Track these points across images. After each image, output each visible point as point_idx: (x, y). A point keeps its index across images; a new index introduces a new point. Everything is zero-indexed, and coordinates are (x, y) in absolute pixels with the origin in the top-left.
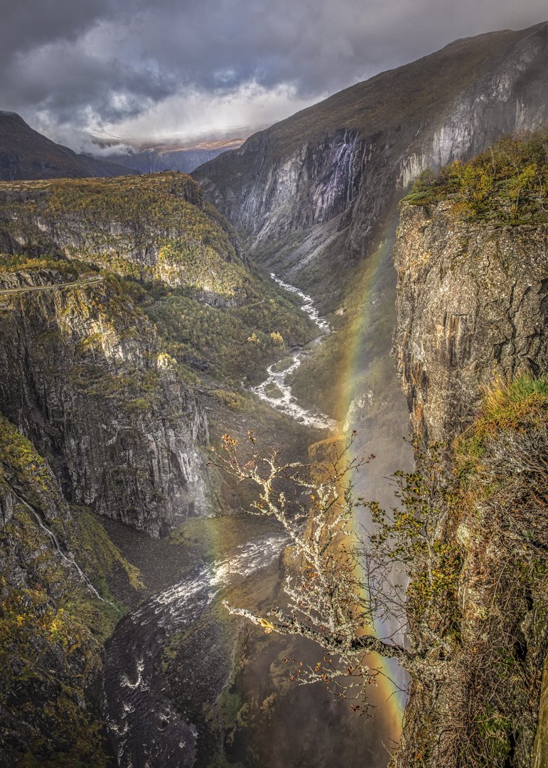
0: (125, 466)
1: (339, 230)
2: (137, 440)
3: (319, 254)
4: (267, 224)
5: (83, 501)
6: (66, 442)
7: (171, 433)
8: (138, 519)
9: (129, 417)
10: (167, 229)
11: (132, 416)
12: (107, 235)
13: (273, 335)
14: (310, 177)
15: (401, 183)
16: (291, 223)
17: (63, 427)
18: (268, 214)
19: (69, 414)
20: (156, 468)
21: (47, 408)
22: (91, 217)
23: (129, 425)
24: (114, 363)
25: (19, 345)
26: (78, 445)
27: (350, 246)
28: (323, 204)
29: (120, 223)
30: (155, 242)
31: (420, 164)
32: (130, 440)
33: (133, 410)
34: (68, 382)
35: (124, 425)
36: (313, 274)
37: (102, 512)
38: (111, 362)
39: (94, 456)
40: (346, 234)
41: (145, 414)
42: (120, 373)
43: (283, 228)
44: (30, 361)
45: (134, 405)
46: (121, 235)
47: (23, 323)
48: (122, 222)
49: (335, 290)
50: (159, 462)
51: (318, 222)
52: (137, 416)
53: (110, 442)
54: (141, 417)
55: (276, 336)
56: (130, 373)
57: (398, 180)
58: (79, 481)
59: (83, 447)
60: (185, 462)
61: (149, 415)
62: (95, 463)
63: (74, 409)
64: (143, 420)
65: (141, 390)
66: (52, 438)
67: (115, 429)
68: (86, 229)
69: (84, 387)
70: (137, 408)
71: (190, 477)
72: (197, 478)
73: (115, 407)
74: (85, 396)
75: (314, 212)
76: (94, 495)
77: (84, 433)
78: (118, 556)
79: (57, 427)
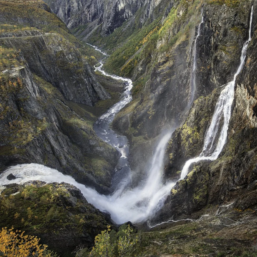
0: (80, 88)
1: (98, 25)
2: (82, 81)
3: (93, 33)
4: (70, 22)
5: (69, 100)
6: (60, 84)
7: (90, 79)
8: (86, 102)
9: (78, 75)
10: (43, 21)
11: (79, 74)
12: (17, 23)
13: (92, 57)
14: (83, 5)
15: (118, 9)
16: (79, 22)
17: (58, 79)
18: (69, 18)
19: (59, 75)
20: (88, 88)
21: (51, 74)
22: (8, 15)
23: (78, 77)
24: (69, 59)
25: (36, 55)
26: (64, 84)
27: (104, 30)
28: (90, 15)
29: (21, 18)
30: (39, 26)
31: (123, 3)
32: (80, 81)
33: (79, 72)
34: (56, 66)
35: (77, 77)
36: (93, 39)
37: (76, 102)
38: (68, 59)
39: (70, 86)
40: (102, 26)
41: (83, 73)
42: (72, 63)
43: (77, 24)
44: (41, 60)
45: (79, 71)
46: (23, 23)
47: (35, 48)
48: (22, 18)
49: (104, 44)
50: (89, 86)
51: (90, 22)
52: (81, 74)
53: (74, 82)
54: (82, 74)
55: (93, 57)
56: (75, 62)
57: (117, 8)
58: (66, 94)
59: (66, 84)
60: (95, 86)
61: (84, 74)
62: (71, 88)
63: (61, 74)
64: (83, 75)
65: (80, 67)
66: (55, 83)
67: (75, 78)
68: (6, 20)
69: (63, 67)
70: (80, 72)
71: (97, 90)
72: (99, 90)
73: (74, 72)
74: (63, 69)
75: (87, 18)
76: (72, 97)
77: (66, 80)
78: (85, 111)
79: (56, 79)
